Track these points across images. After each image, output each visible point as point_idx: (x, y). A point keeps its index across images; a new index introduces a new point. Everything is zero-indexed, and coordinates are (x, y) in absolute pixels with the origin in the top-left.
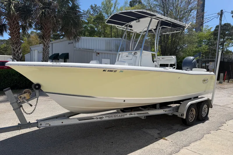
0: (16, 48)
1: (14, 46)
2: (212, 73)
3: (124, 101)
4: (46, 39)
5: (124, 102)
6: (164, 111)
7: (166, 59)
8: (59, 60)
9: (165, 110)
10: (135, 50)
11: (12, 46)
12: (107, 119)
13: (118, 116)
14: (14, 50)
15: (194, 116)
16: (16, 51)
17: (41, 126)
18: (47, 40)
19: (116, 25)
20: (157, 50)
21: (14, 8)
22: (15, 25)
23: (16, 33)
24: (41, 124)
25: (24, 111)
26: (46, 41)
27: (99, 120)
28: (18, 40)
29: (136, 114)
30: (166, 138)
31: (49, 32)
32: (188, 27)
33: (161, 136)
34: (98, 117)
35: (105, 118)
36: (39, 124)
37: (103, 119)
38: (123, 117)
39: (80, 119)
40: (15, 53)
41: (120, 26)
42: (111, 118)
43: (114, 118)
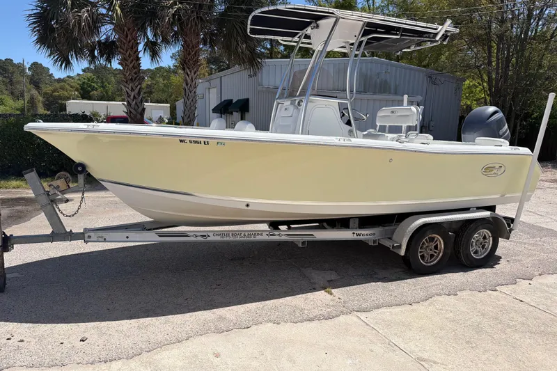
0: (132, 90)
1: (127, 85)
2: (525, 150)
3: (248, 205)
4: (189, 69)
5: (246, 208)
6: (354, 233)
7: (399, 114)
8: (232, 114)
9: (359, 232)
10: (300, 95)
11: (125, 86)
12: (218, 238)
13: (242, 235)
14: (129, 96)
16: (132, 97)
17: (89, 240)
18: (191, 71)
19: (276, 38)
21: (119, 7)
22: (129, 42)
23: (131, 58)
24: (89, 237)
25: (59, 210)
26: (189, 73)
27: (200, 239)
28: (136, 73)
29: (282, 235)
30: (333, 291)
31: (195, 54)
32: (446, 31)
33: (328, 285)
34: (199, 234)
35: (212, 238)
36: (86, 235)
37: (209, 239)
38: (252, 239)
39: (161, 235)
40: (129, 100)
41: (290, 39)
42: (226, 239)
43: (232, 239)
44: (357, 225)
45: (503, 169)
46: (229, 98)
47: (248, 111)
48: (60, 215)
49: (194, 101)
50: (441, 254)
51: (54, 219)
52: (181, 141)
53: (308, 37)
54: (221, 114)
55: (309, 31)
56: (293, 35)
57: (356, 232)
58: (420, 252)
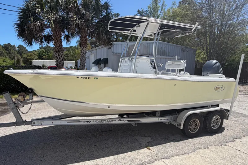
0: (59, 55)
1: (56, 53)
2: (232, 79)
3: (109, 107)
4: (83, 46)
5: (108, 108)
6: (159, 119)
7: (175, 64)
8: (101, 64)
9: (161, 118)
10: (132, 56)
11: (56, 54)
12: (95, 123)
13: (106, 121)
14: (57, 58)
15: (197, 128)
16: (58, 58)
17: (34, 124)
18: (83, 47)
19: (121, 31)
20: (156, 55)
22: (58, 35)
23: (59, 42)
24: (34, 123)
25: (20, 111)
26: (83, 48)
27: (86, 123)
28: (60, 48)
29: (125, 121)
30: (150, 148)
31: (85, 40)
33: (148, 145)
34: (86, 121)
35: (92, 123)
36: (33, 122)
37: (90, 123)
38: (111, 123)
39: (68, 121)
40: (57, 59)
41: (127, 32)
42: (99, 123)
43: (101, 123)
44: (159, 114)
45: (223, 88)
46: (99, 58)
47: (108, 63)
48: (21, 113)
49: (85, 59)
50: (198, 128)
51: (17, 115)
52: (77, 77)
53: (135, 31)
54: (96, 64)
55: (135, 28)
56: (128, 30)
57: (160, 118)
58: (189, 127)
